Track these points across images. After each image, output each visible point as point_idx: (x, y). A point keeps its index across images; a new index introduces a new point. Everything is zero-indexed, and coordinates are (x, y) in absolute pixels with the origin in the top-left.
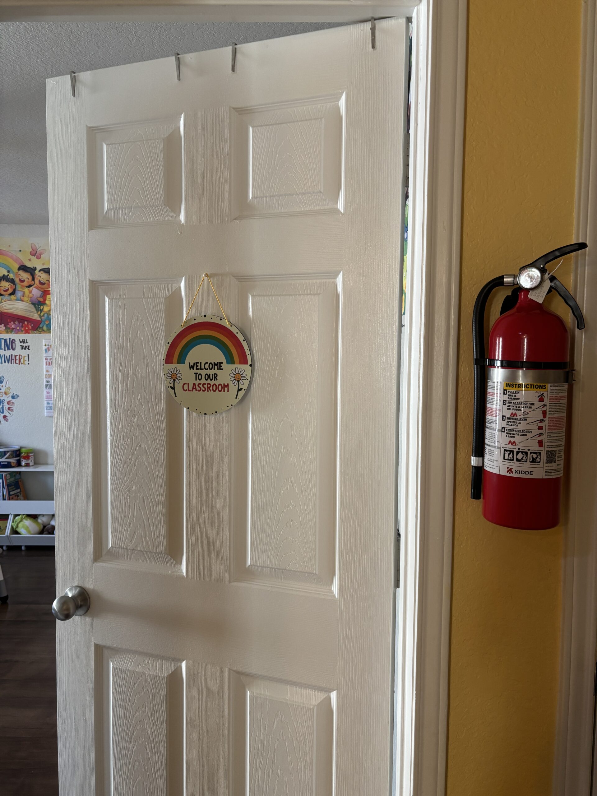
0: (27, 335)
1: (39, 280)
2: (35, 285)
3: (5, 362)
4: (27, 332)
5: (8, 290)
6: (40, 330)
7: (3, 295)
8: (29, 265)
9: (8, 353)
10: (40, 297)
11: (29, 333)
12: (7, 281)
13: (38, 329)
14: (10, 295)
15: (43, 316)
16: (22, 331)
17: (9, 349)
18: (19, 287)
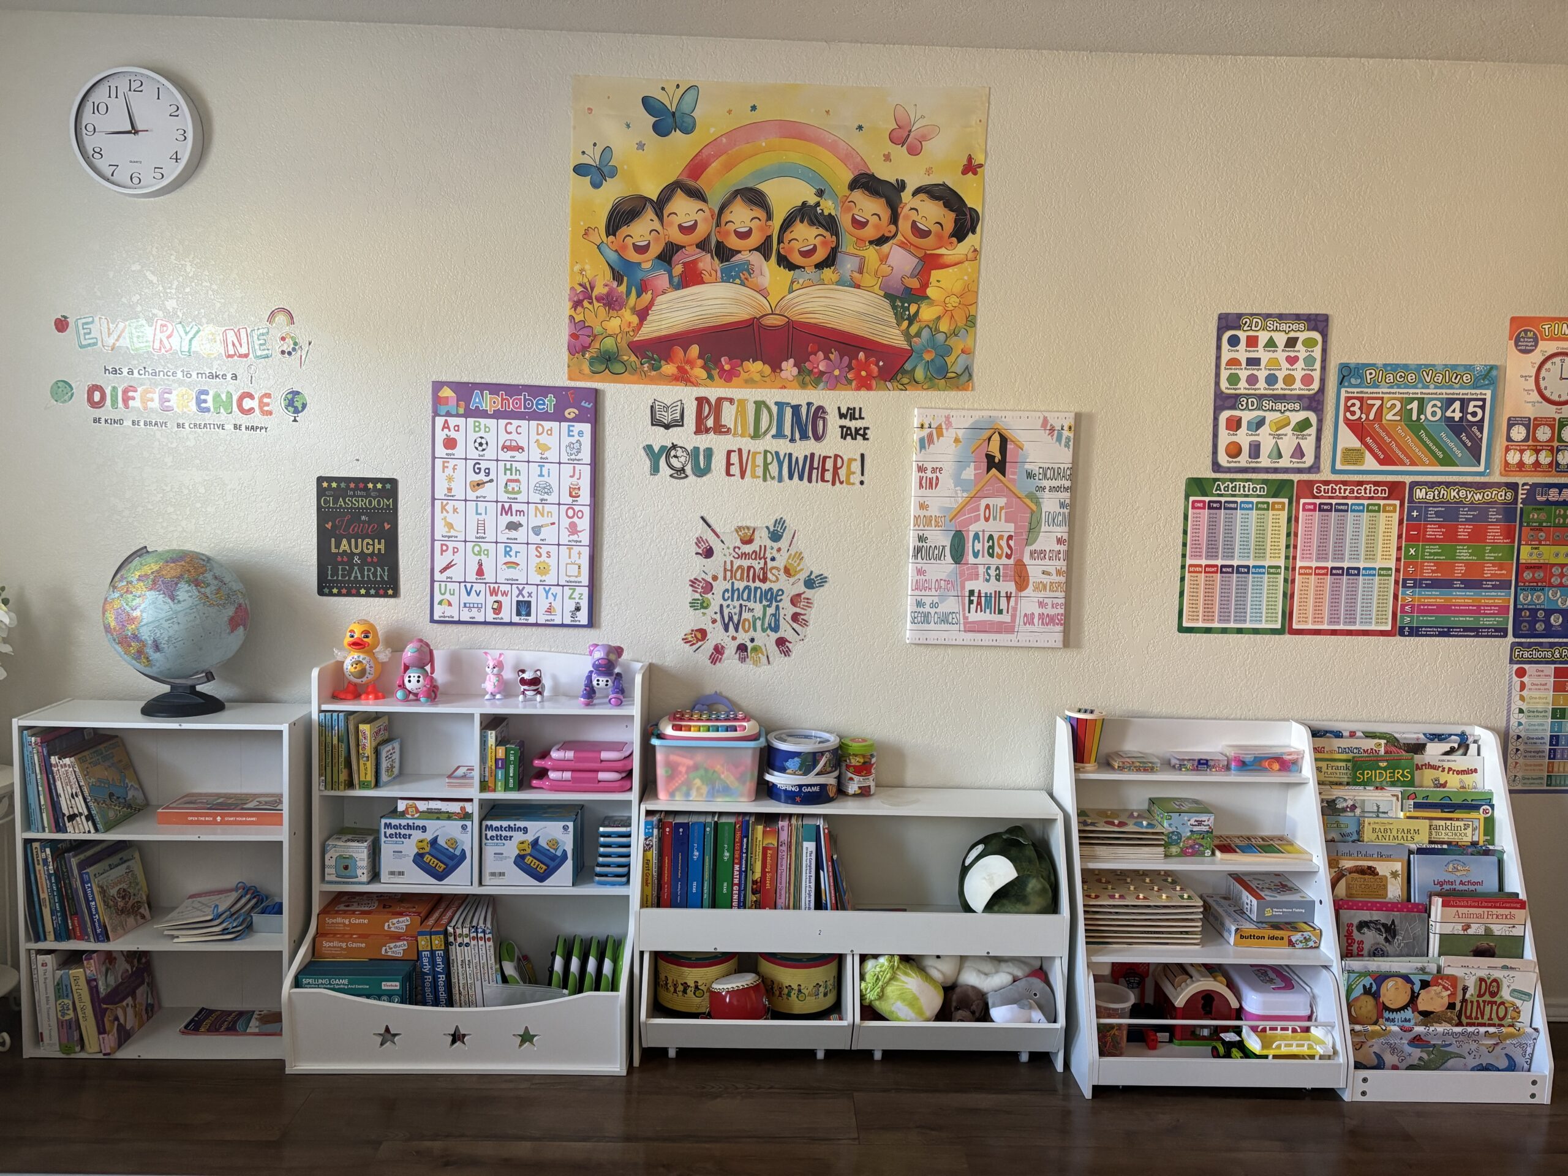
0: (863, 393)
1: (914, 222)
2: (899, 237)
3: (791, 477)
4: (864, 384)
5: (814, 250)
6: (905, 380)
7: (799, 267)
8: (886, 173)
9: (802, 449)
10: (912, 276)
11: (869, 388)
12: (812, 223)
13: (900, 376)
14: (820, 266)
15: (918, 334)
16: (849, 382)
17: (804, 436)
18: (848, 244)
